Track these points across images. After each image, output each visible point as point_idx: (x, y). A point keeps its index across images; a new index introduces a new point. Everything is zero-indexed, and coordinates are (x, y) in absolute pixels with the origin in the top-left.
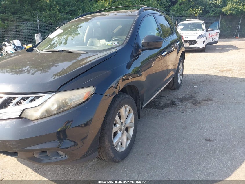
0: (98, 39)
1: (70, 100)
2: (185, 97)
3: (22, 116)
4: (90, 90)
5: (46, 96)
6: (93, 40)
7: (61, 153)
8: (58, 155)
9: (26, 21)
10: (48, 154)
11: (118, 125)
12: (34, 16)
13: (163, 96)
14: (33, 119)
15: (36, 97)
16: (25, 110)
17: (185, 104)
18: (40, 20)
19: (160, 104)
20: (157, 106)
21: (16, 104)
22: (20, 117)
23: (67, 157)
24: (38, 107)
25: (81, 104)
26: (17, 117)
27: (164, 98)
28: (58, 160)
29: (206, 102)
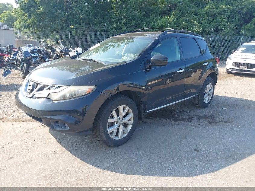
0: (133, 54)
1: (78, 92)
2: (206, 116)
3: (48, 97)
4: (93, 87)
5: (64, 87)
6: (129, 54)
7: (66, 125)
8: (65, 126)
9: (96, 31)
10: (58, 124)
11: (115, 118)
12: (103, 28)
13: (185, 112)
14: (54, 100)
15: (59, 86)
16: (51, 94)
17: (201, 121)
18: (107, 31)
19: (178, 117)
20: (174, 118)
21: (47, 89)
22: (47, 98)
23: (69, 129)
24: (58, 93)
25: (84, 95)
26: (46, 97)
27: (185, 113)
28: (64, 129)
29: (224, 123)
